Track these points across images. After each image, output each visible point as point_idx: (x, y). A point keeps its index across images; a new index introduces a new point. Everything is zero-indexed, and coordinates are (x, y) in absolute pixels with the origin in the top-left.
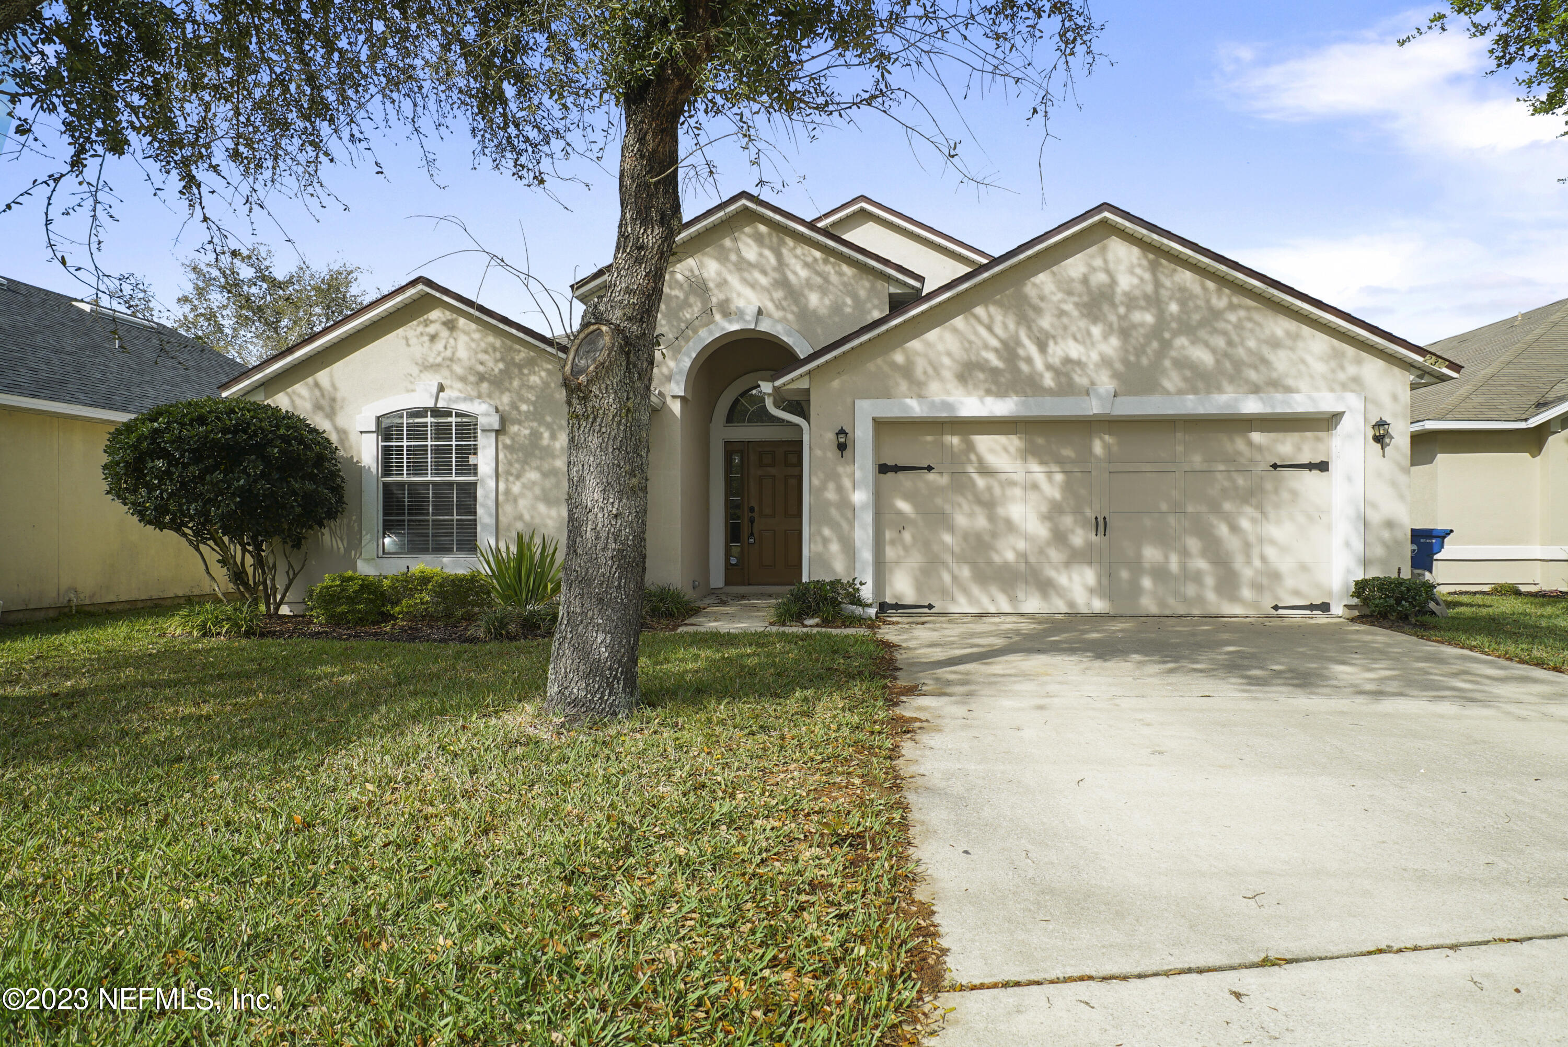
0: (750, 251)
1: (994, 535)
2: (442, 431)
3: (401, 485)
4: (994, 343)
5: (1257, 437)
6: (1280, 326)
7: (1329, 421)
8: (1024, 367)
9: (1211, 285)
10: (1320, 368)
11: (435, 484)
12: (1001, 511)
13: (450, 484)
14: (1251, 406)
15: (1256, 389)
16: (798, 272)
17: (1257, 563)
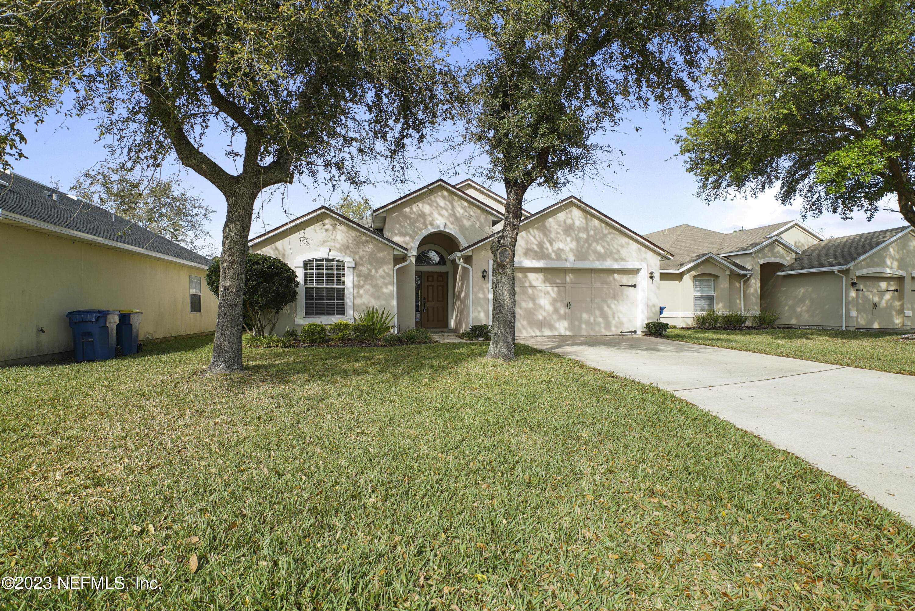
0: (442, 202)
1: (535, 309)
2: (329, 268)
3: (313, 288)
4: (536, 242)
5: (616, 276)
6: (624, 240)
7: (636, 271)
8: (545, 251)
9: (603, 225)
10: (634, 254)
11: (327, 288)
12: (537, 301)
13: (333, 288)
14: (616, 266)
15: (616, 260)
16: (460, 211)
17: (616, 319)
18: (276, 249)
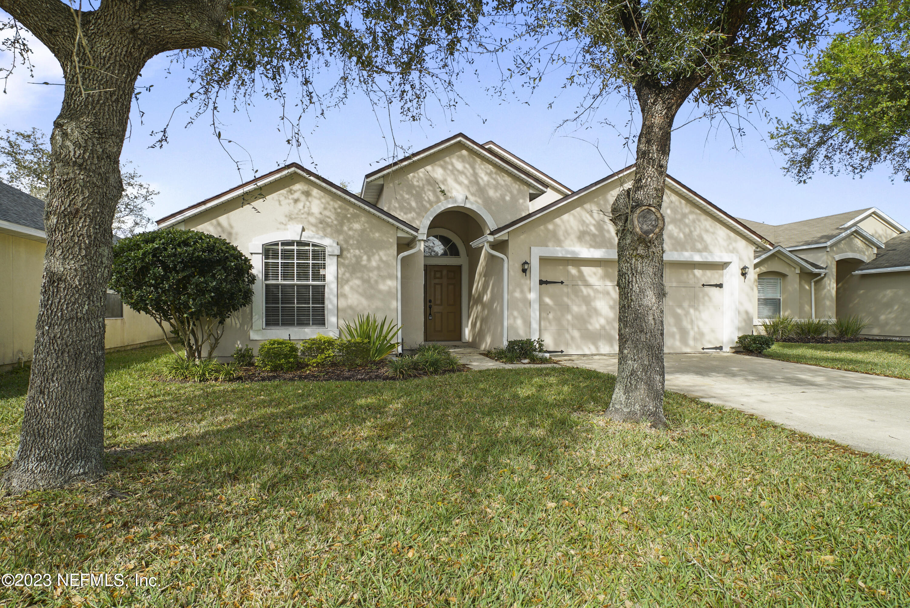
1: (590, 316)
2: (302, 255)
3: (277, 286)
4: (593, 222)
5: (698, 272)
6: (707, 223)
7: (724, 265)
8: (607, 235)
9: (683, 202)
10: (723, 243)
11: (298, 286)
12: (593, 304)
13: (308, 286)
14: (697, 258)
15: (699, 251)
16: (484, 178)
17: (696, 329)
18: (219, 224)
